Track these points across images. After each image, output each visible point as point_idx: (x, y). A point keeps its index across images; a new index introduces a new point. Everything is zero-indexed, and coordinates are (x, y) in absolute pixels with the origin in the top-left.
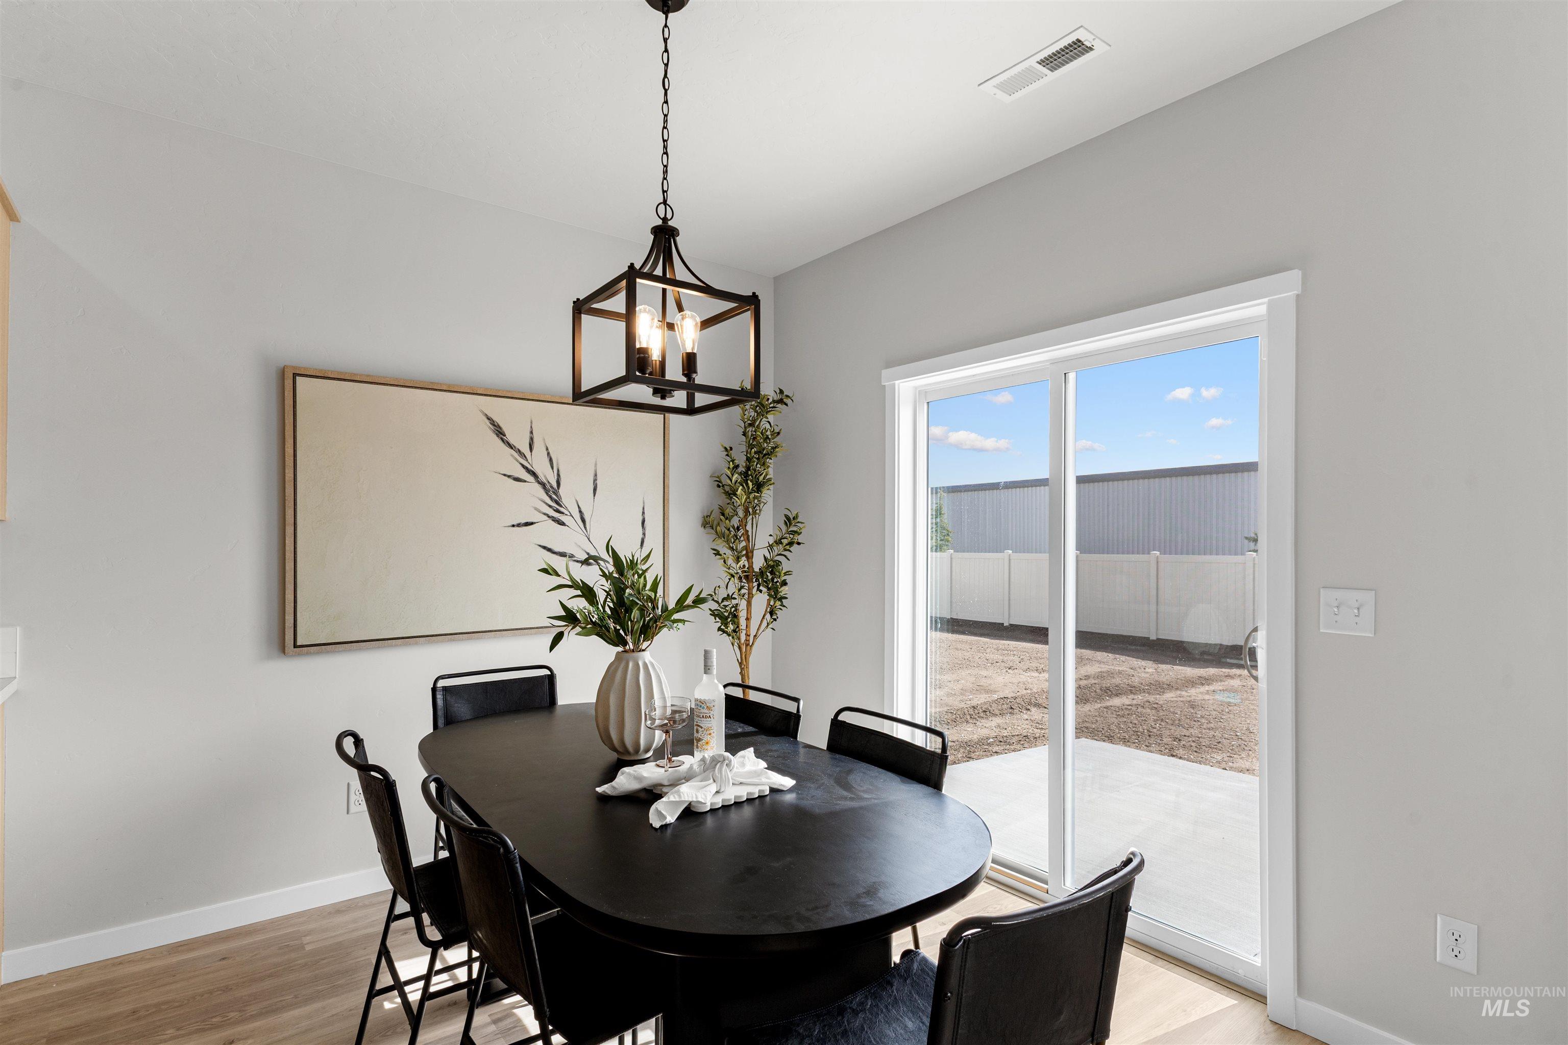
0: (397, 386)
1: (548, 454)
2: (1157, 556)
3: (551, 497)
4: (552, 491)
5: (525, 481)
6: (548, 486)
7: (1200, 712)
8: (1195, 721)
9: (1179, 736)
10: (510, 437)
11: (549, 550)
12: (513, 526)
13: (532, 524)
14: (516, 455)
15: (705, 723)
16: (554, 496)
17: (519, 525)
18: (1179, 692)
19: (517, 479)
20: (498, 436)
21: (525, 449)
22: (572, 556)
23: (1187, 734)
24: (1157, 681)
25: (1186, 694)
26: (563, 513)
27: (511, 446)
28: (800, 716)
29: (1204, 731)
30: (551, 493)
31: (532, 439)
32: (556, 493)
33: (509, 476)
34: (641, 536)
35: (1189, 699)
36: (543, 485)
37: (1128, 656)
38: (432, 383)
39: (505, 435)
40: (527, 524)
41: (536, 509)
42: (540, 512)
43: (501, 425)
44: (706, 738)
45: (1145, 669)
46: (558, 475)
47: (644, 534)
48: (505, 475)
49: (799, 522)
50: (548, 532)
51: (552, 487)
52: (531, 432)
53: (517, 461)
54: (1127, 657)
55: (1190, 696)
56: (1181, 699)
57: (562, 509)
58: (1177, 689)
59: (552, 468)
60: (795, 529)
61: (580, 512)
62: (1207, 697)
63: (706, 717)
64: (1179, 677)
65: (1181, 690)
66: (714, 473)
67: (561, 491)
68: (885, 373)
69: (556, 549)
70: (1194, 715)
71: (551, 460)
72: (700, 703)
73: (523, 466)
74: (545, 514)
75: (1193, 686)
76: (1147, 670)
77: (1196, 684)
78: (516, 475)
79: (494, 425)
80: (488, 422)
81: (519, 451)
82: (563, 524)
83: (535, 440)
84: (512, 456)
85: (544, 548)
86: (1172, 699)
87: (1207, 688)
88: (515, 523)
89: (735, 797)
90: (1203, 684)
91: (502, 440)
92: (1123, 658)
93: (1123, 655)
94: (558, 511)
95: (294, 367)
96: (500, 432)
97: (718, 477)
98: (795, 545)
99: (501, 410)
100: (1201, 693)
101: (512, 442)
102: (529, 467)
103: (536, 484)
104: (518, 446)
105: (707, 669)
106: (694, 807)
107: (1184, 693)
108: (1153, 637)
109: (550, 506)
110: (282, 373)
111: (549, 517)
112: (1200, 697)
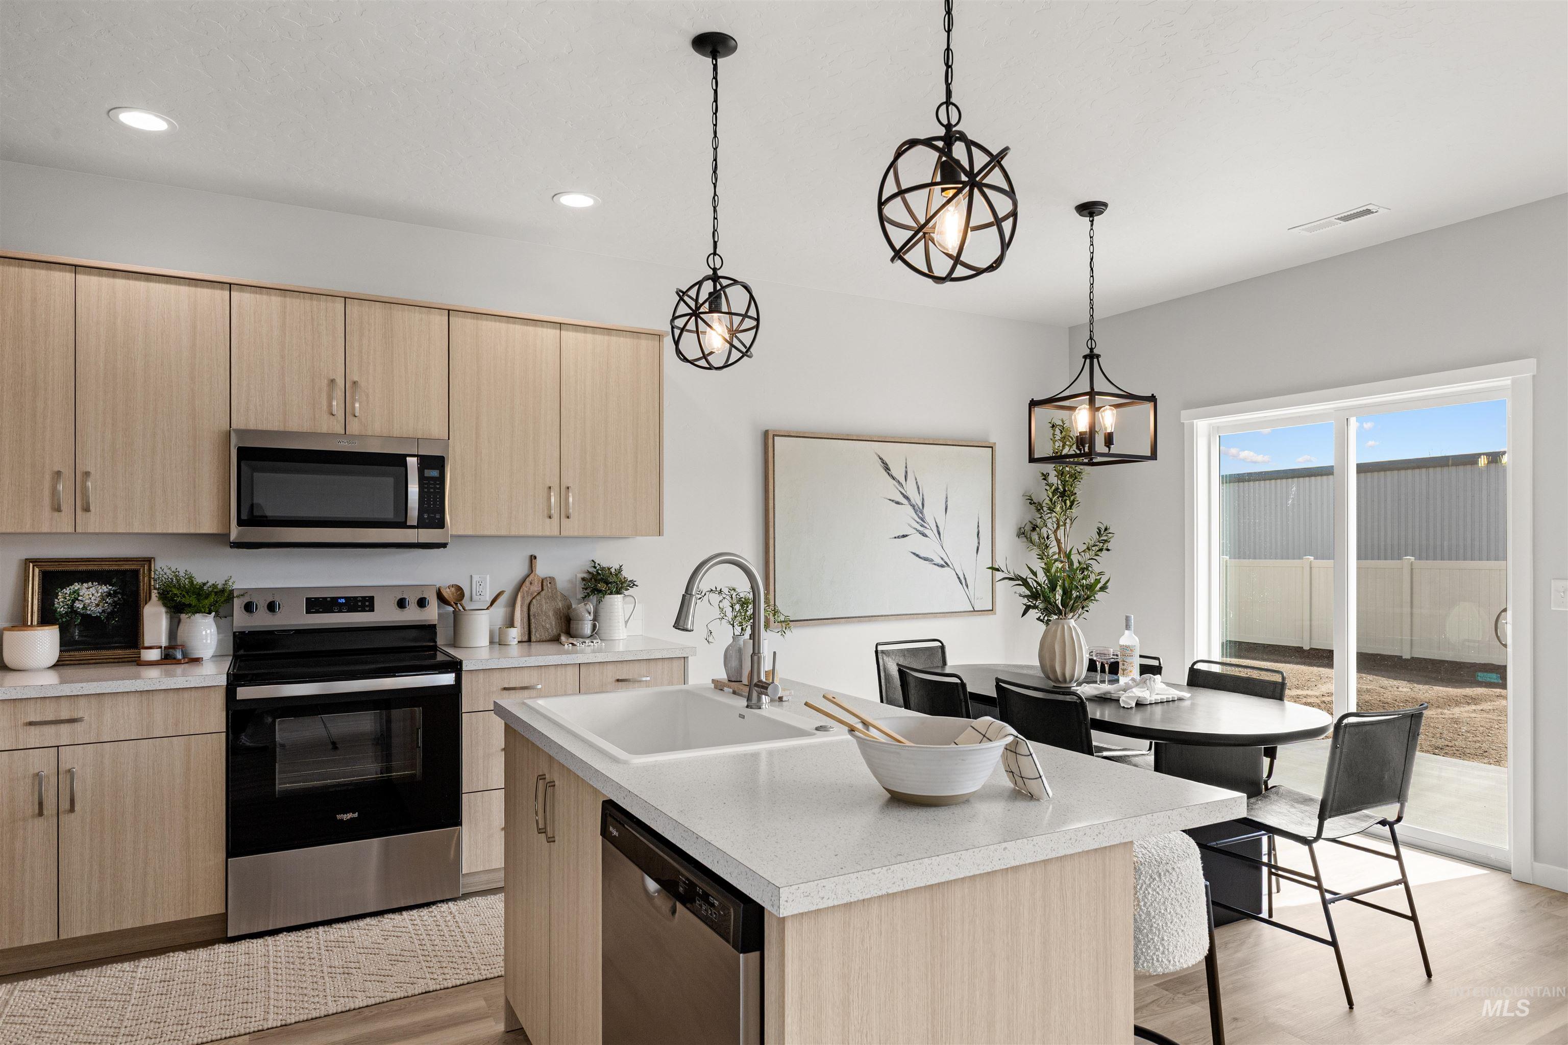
0: (828, 438)
1: (917, 482)
2: (1412, 562)
3: (918, 515)
4: (919, 511)
5: (902, 504)
6: (916, 507)
7: (1465, 728)
8: (1459, 735)
9: (1441, 746)
10: (893, 472)
11: (917, 556)
12: (895, 538)
13: (907, 536)
14: (896, 484)
15: (1129, 660)
16: (920, 515)
17: (898, 537)
18: (1439, 710)
19: (898, 503)
20: (886, 471)
21: (902, 480)
22: (932, 560)
23: (1450, 745)
24: (1414, 698)
25: (1449, 712)
26: (926, 528)
27: (894, 478)
28: (1161, 668)
29: (1469, 743)
30: (918, 513)
31: (906, 472)
32: (922, 513)
33: (893, 501)
34: (977, 544)
35: (1451, 716)
36: (913, 506)
37: (1376, 676)
38: (848, 435)
39: (890, 470)
40: (904, 536)
41: (909, 525)
42: (911, 527)
43: (888, 464)
44: (1130, 668)
45: (1398, 688)
46: (923, 499)
47: (979, 543)
48: (890, 500)
49: (1110, 533)
50: (915, 542)
51: (919, 508)
52: (906, 467)
53: (898, 489)
54: (1374, 677)
55: (1453, 714)
56: (1443, 716)
57: (925, 524)
58: (1438, 707)
59: (919, 493)
60: (1105, 538)
61: (937, 526)
62: (1473, 715)
63: (1130, 656)
64: (1440, 695)
65: (1442, 708)
66: (1025, 493)
67: (925, 511)
68: (1183, 413)
69: (922, 555)
70: (1459, 730)
71: (918, 488)
72: (1125, 648)
73: (901, 492)
74: (914, 528)
75: (1457, 705)
76: (1400, 689)
77: (1461, 703)
78: (897, 500)
79: (884, 463)
80: (880, 461)
81: (899, 482)
82: (926, 536)
83: (908, 473)
84: (894, 485)
85: (914, 554)
86: (1432, 716)
87: (1474, 707)
88: (896, 536)
89: (1155, 700)
90: (1469, 704)
91: (888, 473)
92: (1370, 677)
93: (1370, 674)
94: (922, 526)
95: (774, 431)
96: (887, 468)
97: (1030, 496)
98: (1104, 552)
99: (887, 451)
100: (1468, 712)
101: (894, 475)
102: (905, 493)
103: (909, 506)
104: (898, 478)
105: (1128, 627)
106: (1140, 701)
107: (1446, 711)
108: (1407, 656)
109: (918, 523)
110: (766, 433)
111: (918, 531)
112: (1466, 715)
